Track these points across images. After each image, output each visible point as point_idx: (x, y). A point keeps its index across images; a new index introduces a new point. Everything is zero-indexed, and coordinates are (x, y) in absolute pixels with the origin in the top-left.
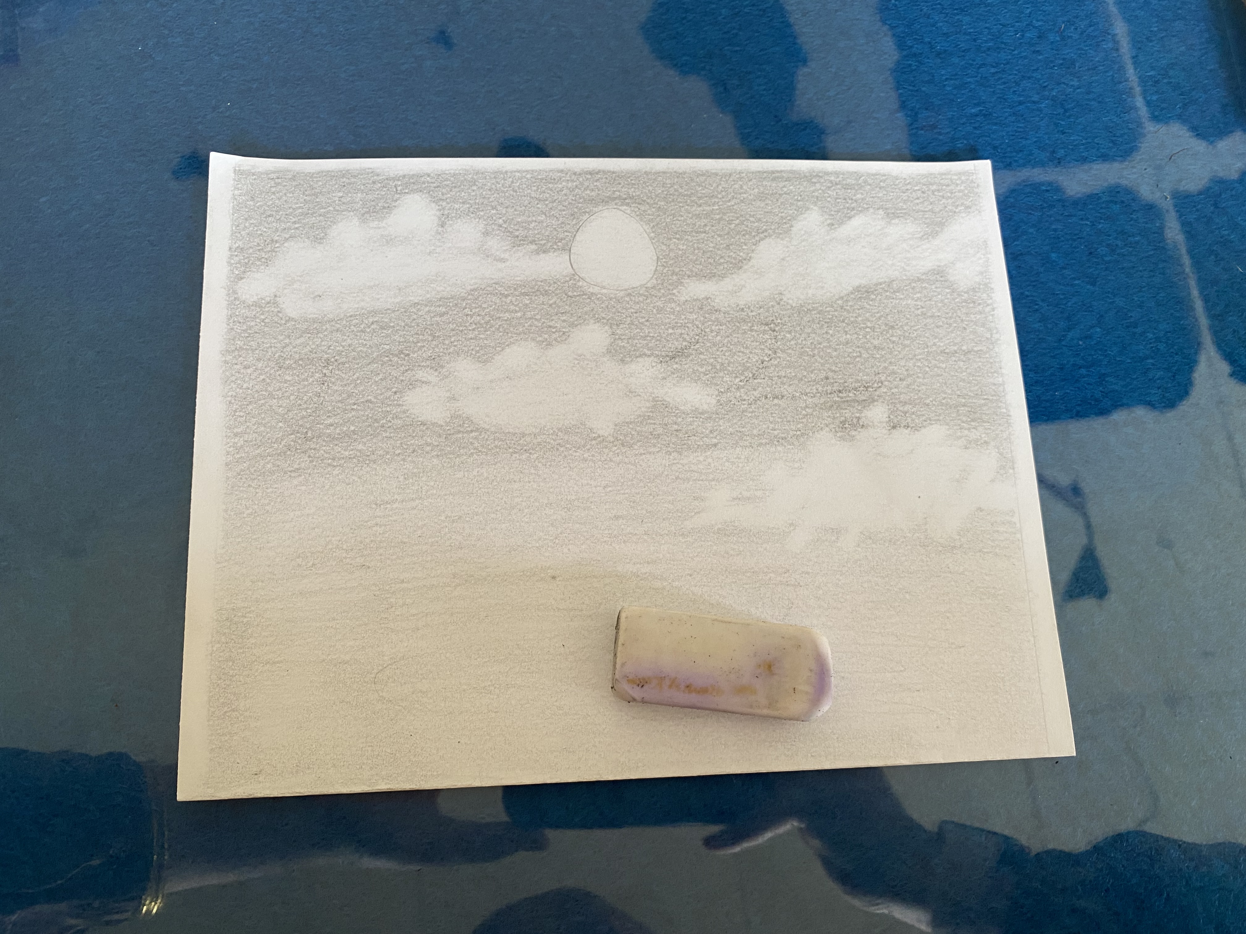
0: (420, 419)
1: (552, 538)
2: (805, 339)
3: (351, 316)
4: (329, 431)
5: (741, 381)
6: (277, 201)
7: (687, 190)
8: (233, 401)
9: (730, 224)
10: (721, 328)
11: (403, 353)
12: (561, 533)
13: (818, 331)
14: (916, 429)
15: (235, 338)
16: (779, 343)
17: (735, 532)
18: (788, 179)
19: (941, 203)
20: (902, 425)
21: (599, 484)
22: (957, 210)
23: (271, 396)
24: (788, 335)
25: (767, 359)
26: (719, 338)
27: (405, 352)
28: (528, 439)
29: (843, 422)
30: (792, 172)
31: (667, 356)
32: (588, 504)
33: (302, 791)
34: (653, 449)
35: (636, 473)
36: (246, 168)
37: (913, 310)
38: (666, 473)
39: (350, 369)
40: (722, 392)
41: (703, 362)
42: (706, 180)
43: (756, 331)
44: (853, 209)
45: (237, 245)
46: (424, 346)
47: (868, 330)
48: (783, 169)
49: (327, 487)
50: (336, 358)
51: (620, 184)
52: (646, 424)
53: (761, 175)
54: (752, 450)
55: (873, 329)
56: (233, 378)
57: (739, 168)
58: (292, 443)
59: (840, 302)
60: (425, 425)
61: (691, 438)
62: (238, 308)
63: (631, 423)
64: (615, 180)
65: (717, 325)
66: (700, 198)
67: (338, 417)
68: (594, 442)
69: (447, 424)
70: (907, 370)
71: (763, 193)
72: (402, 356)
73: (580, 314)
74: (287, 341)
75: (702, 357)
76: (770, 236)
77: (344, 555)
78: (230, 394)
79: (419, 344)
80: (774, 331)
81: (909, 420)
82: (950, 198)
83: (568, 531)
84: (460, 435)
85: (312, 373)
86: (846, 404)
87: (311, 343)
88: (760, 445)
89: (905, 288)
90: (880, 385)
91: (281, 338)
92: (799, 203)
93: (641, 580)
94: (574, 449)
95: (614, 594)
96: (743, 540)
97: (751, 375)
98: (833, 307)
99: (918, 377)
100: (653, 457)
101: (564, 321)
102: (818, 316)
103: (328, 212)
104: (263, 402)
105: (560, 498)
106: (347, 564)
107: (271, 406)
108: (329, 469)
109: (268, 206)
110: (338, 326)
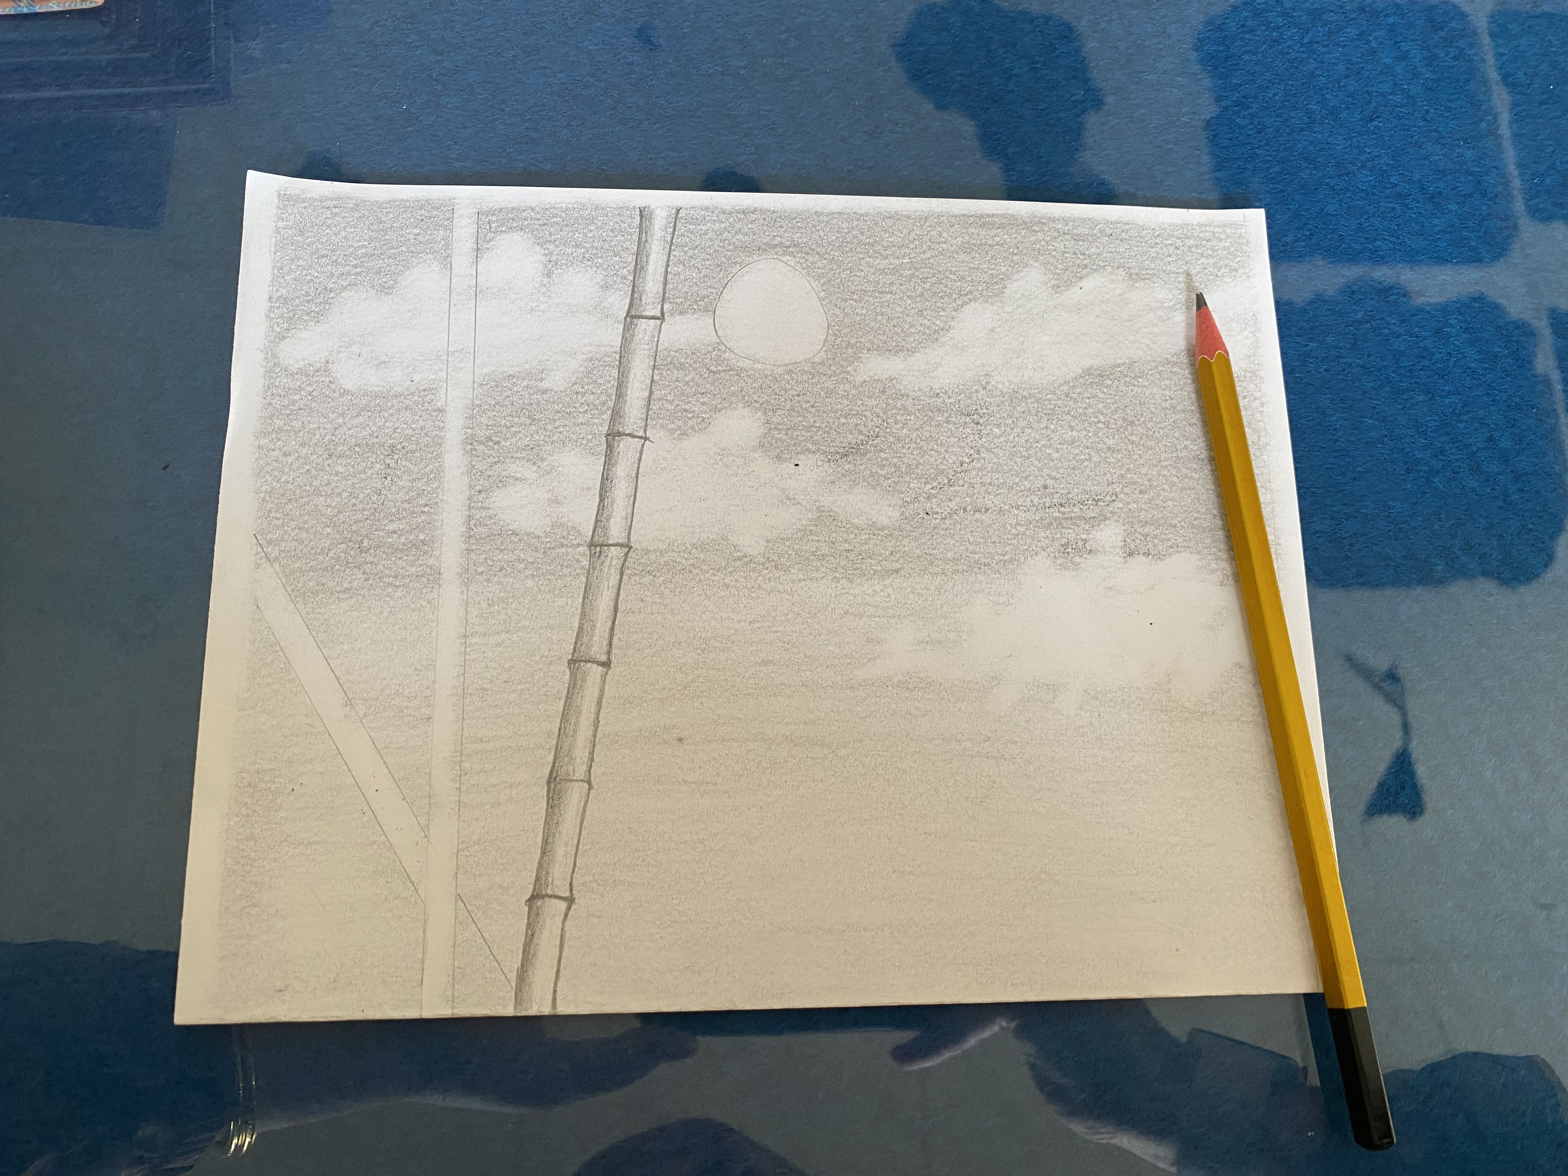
0: (511, 527)
1: (679, 688)
2: (1018, 436)
3: (425, 390)
4: (391, 540)
5: (932, 488)
6: (333, 238)
7: (870, 237)
8: (267, 498)
9: (925, 283)
10: (909, 418)
11: (492, 441)
12: (692, 681)
13: (1036, 426)
14: (1160, 557)
15: (273, 415)
16: (983, 440)
17: (921, 685)
18: (1002, 226)
19: (1199, 262)
20: (1141, 552)
21: (744, 618)
22: (1219, 274)
23: (317, 492)
24: (995, 430)
25: (967, 461)
26: (905, 431)
27: (494, 438)
28: (652, 556)
29: (1065, 545)
30: (1005, 216)
31: (837, 453)
32: (729, 644)
33: (340, 1014)
34: (815, 575)
35: (793, 604)
36: (293, 193)
37: (1159, 401)
38: (832, 605)
39: (422, 459)
40: (907, 502)
41: (884, 462)
42: (894, 224)
43: (954, 423)
44: (1086, 267)
45: (280, 294)
46: (520, 432)
47: (1100, 425)
48: (995, 212)
49: (385, 614)
50: (404, 444)
51: (782, 227)
52: (808, 540)
53: (967, 220)
54: (946, 579)
55: (1107, 424)
56: (269, 468)
57: (939, 210)
58: (343, 555)
59: (1065, 388)
60: (517, 535)
61: (866, 561)
62: (278, 377)
63: (788, 539)
64: (775, 221)
65: (903, 415)
66: (886, 248)
67: (404, 521)
68: (738, 563)
69: (547, 535)
70: (1149, 480)
71: (968, 243)
72: (490, 443)
73: (724, 396)
74: (340, 420)
75: (883, 455)
76: (976, 299)
77: (405, 704)
78: (264, 488)
79: (513, 429)
80: (978, 423)
81: (1150, 545)
82: (1210, 256)
83: (701, 679)
84: (563, 550)
85: (372, 463)
86: (1069, 522)
87: (371, 424)
88: (956, 572)
89: (1150, 373)
90: (1114, 498)
91: (332, 416)
92: (1015, 258)
93: (795, 746)
94: (712, 572)
95: (760, 763)
96: (931, 696)
97: (946, 481)
98: (1054, 393)
99: (1164, 490)
100: (815, 584)
101: (704, 404)
102: (1036, 405)
103: (400, 254)
104: (307, 500)
105: (691, 635)
106: (409, 716)
107: (316, 506)
108: (390, 590)
109: (322, 244)
110: (407, 402)
